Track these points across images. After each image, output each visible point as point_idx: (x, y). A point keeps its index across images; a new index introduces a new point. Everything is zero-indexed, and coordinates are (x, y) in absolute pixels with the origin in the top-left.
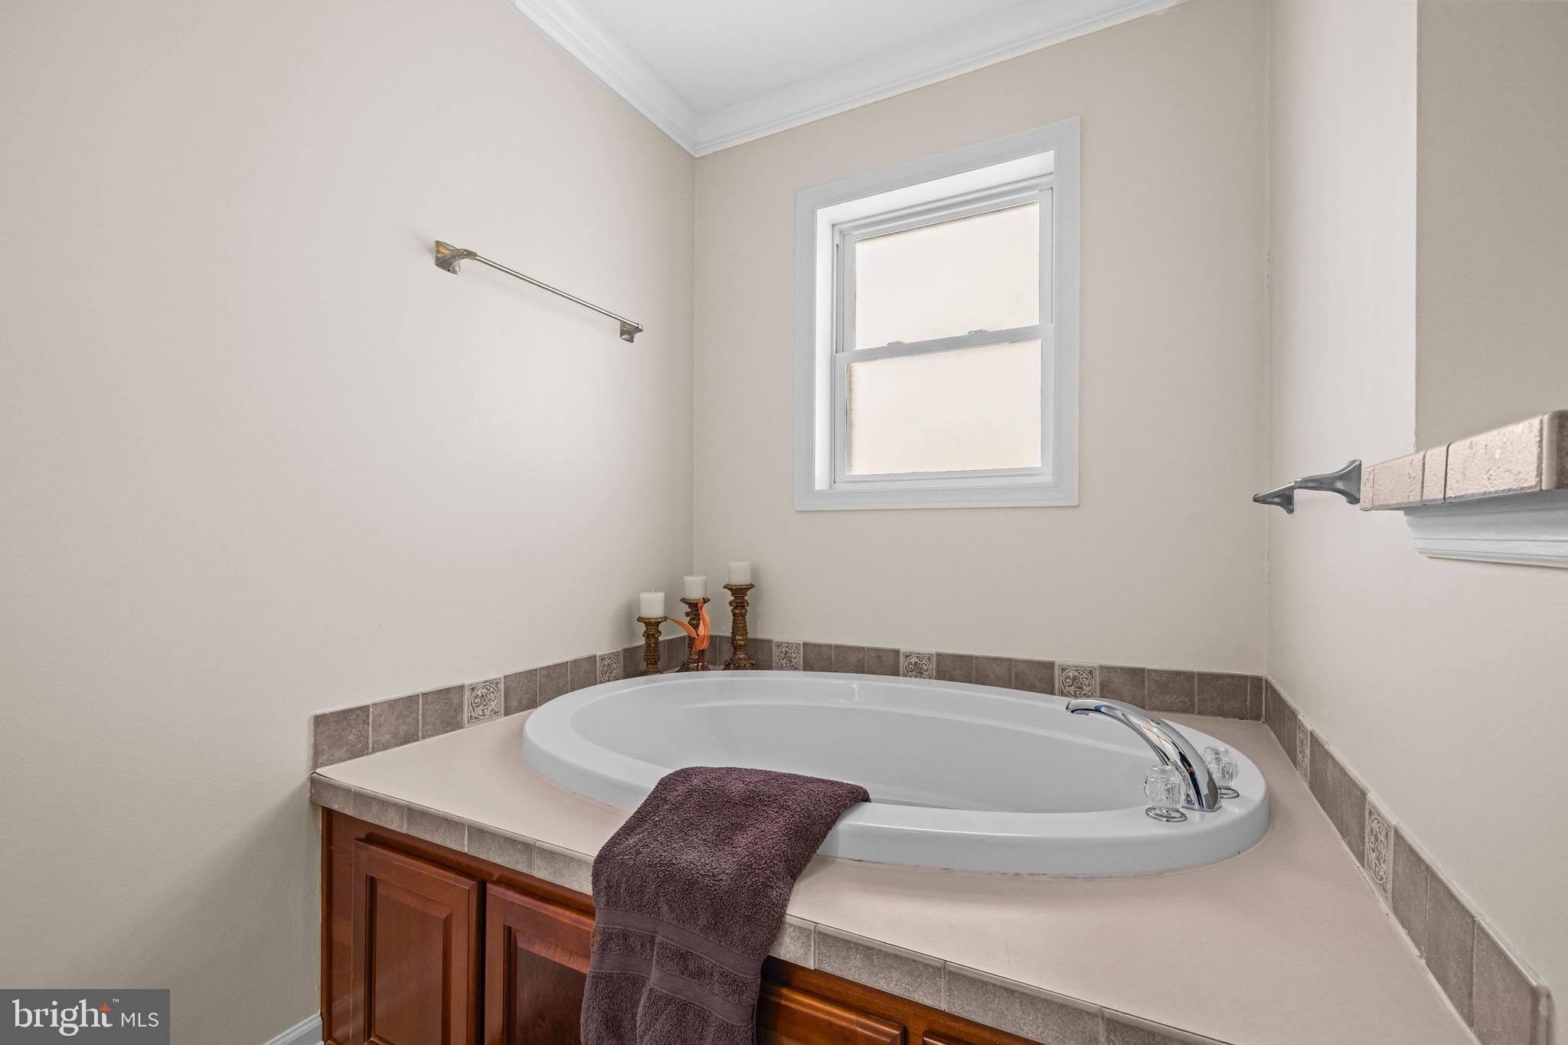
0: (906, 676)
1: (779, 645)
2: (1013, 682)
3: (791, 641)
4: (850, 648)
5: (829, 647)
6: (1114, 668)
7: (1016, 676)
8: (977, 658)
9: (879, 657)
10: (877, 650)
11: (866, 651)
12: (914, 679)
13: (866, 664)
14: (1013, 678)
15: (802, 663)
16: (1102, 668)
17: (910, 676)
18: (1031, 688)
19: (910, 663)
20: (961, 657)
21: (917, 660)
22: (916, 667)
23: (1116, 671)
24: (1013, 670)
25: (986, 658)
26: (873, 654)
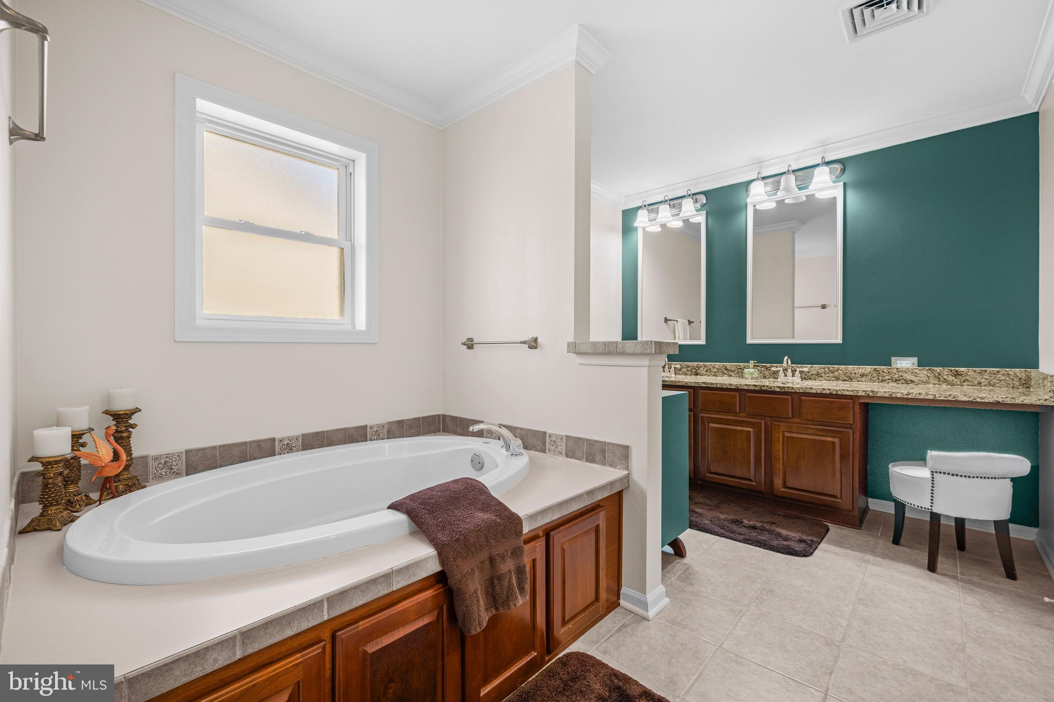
0: (280, 454)
1: (156, 458)
2: (347, 441)
3: (170, 452)
4: (234, 445)
5: (214, 448)
6: (392, 422)
7: (349, 436)
8: (327, 431)
9: (259, 446)
10: (258, 441)
11: (248, 444)
12: (287, 455)
13: (248, 454)
14: (347, 438)
15: (184, 467)
16: (388, 423)
17: (284, 454)
18: (357, 441)
19: (284, 445)
20: (317, 434)
21: (289, 442)
22: (288, 447)
23: (393, 424)
24: (347, 434)
25: (333, 431)
26: (254, 445)
